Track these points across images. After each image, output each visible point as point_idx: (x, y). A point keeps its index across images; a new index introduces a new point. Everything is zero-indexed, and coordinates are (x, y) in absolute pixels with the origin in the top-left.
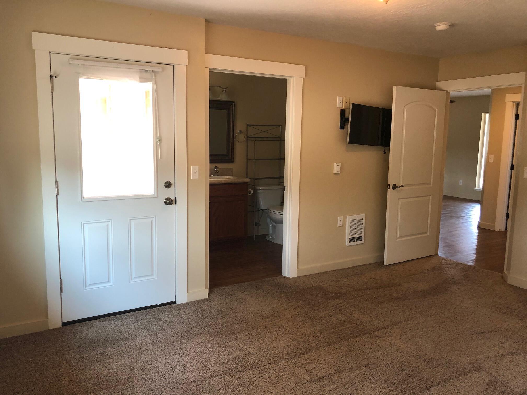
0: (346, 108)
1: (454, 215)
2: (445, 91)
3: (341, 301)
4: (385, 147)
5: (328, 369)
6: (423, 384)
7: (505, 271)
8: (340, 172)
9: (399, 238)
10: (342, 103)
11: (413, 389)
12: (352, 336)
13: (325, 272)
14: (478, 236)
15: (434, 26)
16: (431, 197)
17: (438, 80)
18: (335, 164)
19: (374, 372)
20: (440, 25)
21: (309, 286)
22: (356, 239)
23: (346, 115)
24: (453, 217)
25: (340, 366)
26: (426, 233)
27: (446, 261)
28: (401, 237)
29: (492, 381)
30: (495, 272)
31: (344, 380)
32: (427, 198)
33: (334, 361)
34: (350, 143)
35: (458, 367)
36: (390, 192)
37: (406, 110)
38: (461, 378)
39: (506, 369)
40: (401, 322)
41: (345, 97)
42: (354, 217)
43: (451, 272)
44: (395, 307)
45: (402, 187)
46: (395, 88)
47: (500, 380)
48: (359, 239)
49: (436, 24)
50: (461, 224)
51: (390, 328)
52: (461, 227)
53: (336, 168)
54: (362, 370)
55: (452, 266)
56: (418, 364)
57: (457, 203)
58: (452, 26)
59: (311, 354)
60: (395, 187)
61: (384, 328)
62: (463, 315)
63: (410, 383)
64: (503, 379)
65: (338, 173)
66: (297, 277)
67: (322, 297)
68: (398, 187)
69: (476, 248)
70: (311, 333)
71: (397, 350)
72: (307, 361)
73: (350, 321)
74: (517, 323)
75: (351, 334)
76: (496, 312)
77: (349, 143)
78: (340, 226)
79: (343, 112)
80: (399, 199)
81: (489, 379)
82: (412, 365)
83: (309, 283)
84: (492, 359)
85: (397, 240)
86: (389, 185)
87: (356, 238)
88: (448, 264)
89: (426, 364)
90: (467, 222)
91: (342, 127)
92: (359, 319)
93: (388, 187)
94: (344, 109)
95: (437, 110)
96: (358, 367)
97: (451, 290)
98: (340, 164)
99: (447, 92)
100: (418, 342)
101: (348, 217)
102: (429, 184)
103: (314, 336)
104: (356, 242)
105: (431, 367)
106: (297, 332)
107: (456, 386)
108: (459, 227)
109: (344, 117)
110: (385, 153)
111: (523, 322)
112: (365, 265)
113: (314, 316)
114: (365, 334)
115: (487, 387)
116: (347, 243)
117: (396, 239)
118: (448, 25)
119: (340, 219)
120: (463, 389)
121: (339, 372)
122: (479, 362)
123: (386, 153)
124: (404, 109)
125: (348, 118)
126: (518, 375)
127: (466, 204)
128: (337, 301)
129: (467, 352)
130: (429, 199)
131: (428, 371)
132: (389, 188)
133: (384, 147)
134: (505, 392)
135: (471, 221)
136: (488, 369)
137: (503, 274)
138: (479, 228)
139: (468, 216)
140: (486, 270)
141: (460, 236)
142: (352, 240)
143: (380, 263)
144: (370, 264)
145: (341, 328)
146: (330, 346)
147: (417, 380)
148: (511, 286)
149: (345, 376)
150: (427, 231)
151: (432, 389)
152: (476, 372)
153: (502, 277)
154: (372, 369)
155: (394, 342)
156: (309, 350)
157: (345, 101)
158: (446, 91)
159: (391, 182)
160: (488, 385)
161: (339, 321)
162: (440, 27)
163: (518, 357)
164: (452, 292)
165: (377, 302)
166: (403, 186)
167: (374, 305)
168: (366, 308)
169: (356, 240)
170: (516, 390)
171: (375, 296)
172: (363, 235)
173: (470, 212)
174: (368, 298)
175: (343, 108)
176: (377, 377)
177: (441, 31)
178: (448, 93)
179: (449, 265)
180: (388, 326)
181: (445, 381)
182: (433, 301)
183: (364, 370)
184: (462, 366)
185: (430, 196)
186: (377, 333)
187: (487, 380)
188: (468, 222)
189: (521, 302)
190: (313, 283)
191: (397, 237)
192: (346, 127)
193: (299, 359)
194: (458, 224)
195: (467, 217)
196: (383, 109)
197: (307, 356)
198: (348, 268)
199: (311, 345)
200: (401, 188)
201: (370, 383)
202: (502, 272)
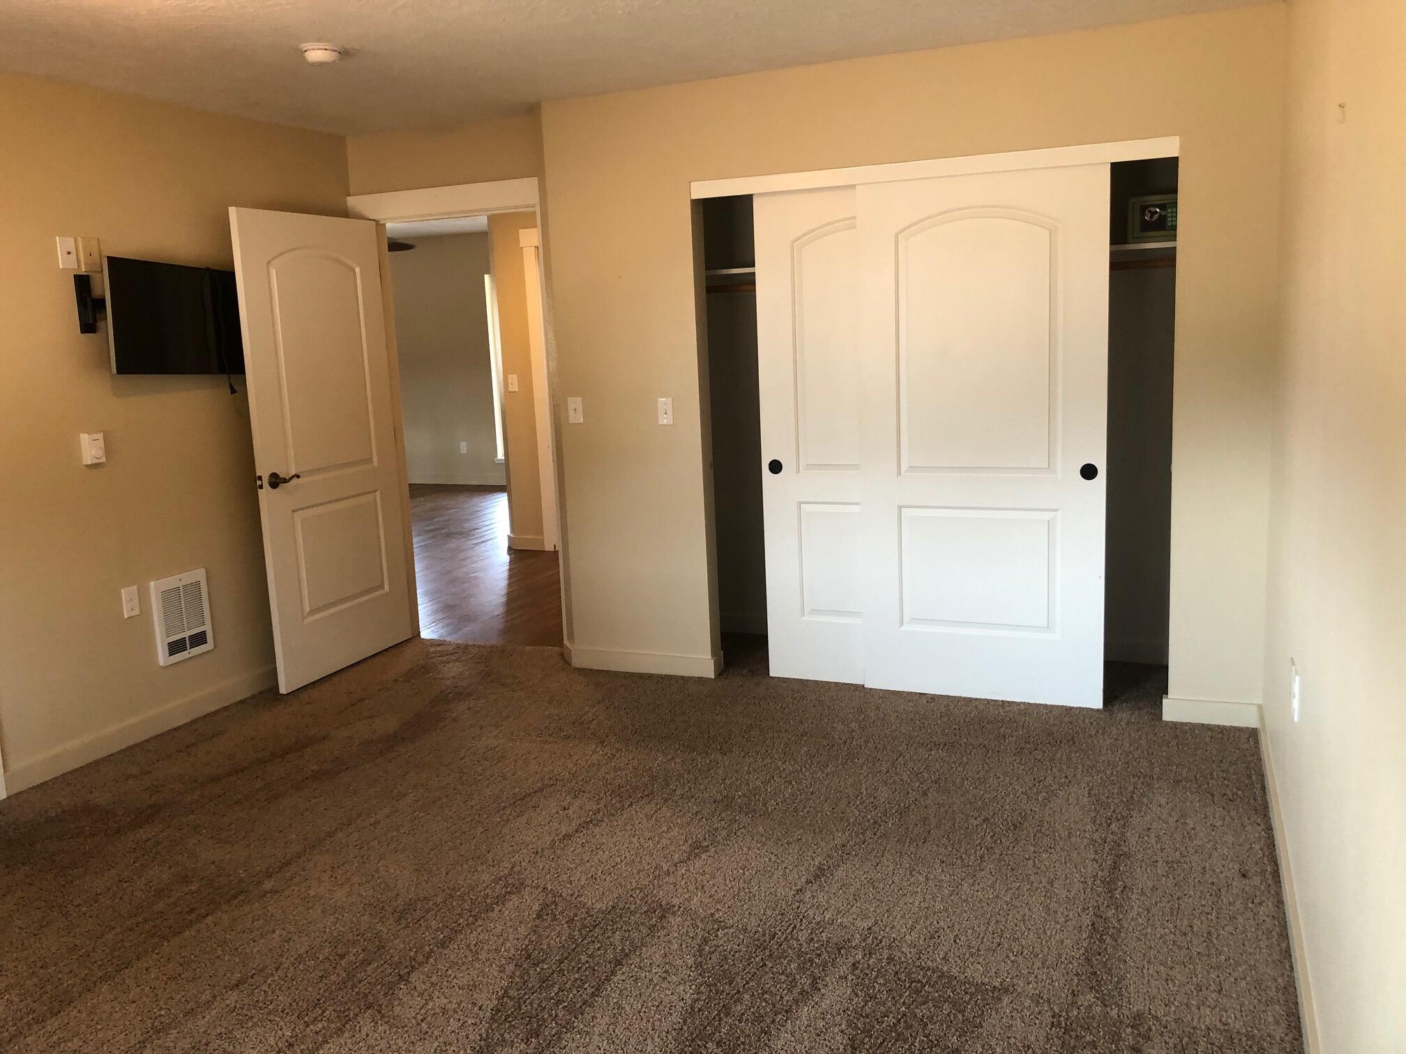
0: (90, 272)
1: (453, 530)
2: (371, 220)
3: (156, 830)
4: (231, 375)
5: (122, 1036)
6: (391, 974)
7: (566, 642)
8: (103, 460)
9: (312, 612)
10: (73, 255)
11: (366, 996)
12: (193, 916)
13: (103, 759)
14: (510, 570)
15: (301, 50)
16: (378, 493)
17: (351, 191)
18: (84, 437)
19: (262, 993)
20: (313, 49)
21: (52, 814)
22: (187, 641)
23: (96, 292)
24: (453, 534)
25: (161, 1015)
26: (381, 586)
27: (439, 649)
28: (313, 612)
29: (546, 904)
30: (546, 648)
31: (174, 1050)
32: (370, 497)
33: (142, 1007)
34: (121, 370)
35: (472, 899)
36: (266, 496)
37: (273, 272)
38: (479, 922)
39: (574, 865)
40: (330, 834)
41: (83, 238)
42: (171, 582)
43: (453, 670)
44: (315, 798)
45: (295, 478)
46: (232, 211)
47: (564, 895)
48: (199, 639)
49: (305, 46)
50: (472, 548)
51: (304, 858)
52: (473, 557)
53: (90, 448)
54: (228, 1002)
55: (454, 658)
56: (379, 927)
57: (461, 498)
58: (344, 53)
59: (66, 1013)
60: (276, 481)
61: (288, 864)
62: (479, 769)
63: (360, 982)
64: (569, 890)
65: (99, 461)
66: (9, 798)
67: (97, 835)
68: (285, 481)
69: (505, 599)
70: (64, 951)
71: (323, 911)
72: (55, 1038)
73: (187, 876)
74: (594, 752)
75: (192, 911)
76: (551, 739)
77: (119, 372)
78: (133, 614)
79: (82, 283)
80: (294, 511)
81: (541, 902)
82: (364, 934)
83: (49, 806)
84: (545, 853)
85: (307, 621)
86: (260, 478)
87: (187, 639)
88: (442, 654)
89: (398, 921)
90: (484, 542)
91: (88, 326)
92: (213, 863)
93: (259, 483)
94: (85, 274)
95: (357, 270)
96: (214, 997)
97: (454, 715)
98: (100, 436)
99: (377, 222)
100: (377, 871)
101: (152, 584)
102: (370, 460)
103: (73, 957)
104: (189, 651)
105: (410, 923)
106: (16, 963)
107: (468, 946)
108: (468, 558)
109: (91, 296)
110: (233, 391)
111: (605, 747)
112: (226, 708)
113: (70, 898)
114: (235, 897)
115: (538, 922)
116: (162, 657)
117: (303, 619)
118: (335, 51)
119: (128, 595)
120: (485, 948)
121: (158, 1032)
122: (517, 869)
123: (236, 392)
124: (268, 270)
125: (103, 301)
126: (600, 871)
127: (481, 497)
128: (142, 834)
129: (490, 857)
130: (375, 501)
131: (403, 934)
132: (261, 487)
133: (229, 377)
134: (575, 919)
135: (496, 538)
136: (538, 879)
137: (562, 647)
138: (511, 550)
139: (487, 526)
140: (528, 648)
141: (471, 578)
142: (175, 647)
143: (269, 694)
144: (242, 702)
145: (160, 906)
146: (127, 968)
147: (378, 967)
148: (583, 671)
149: (178, 1035)
150: (383, 582)
151: (413, 977)
152: (511, 895)
153: (562, 655)
154: (257, 988)
155: (314, 893)
156: (62, 1002)
157: (84, 249)
158: (374, 220)
159: (263, 469)
160: (539, 916)
161: (153, 888)
162: (317, 54)
163: (598, 828)
164: (454, 720)
165: (265, 800)
166: (298, 477)
167: (256, 810)
168: (233, 825)
169: (188, 646)
170: (598, 906)
171: (259, 784)
172: (208, 628)
173: (491, 516)
174: (239, 797)
175: (83, 270)
176: (271, 1003)
177: (321, 65)
178: (379, 226)
179: (447, 655)
180: (299, 856)
181: (443, 945)
182: (410, 756)
183: (232, 998)
184: (480, 892)
185: (376, 491)
186: (268, 885)
187: (536, 907)
188: (488, 540)
189: (599, 702)
190: (64, 802)
191: (305, 615)
192: (100, 324)
193: (29, 1040)
194: (465, 550)
195: (484, 529)
196: (208, 269)
197: (52, 1024)
198: (175, 729)
199: (66, 985)
200: (295, 481)
201: (251, 1029)
202: (560, 643)
